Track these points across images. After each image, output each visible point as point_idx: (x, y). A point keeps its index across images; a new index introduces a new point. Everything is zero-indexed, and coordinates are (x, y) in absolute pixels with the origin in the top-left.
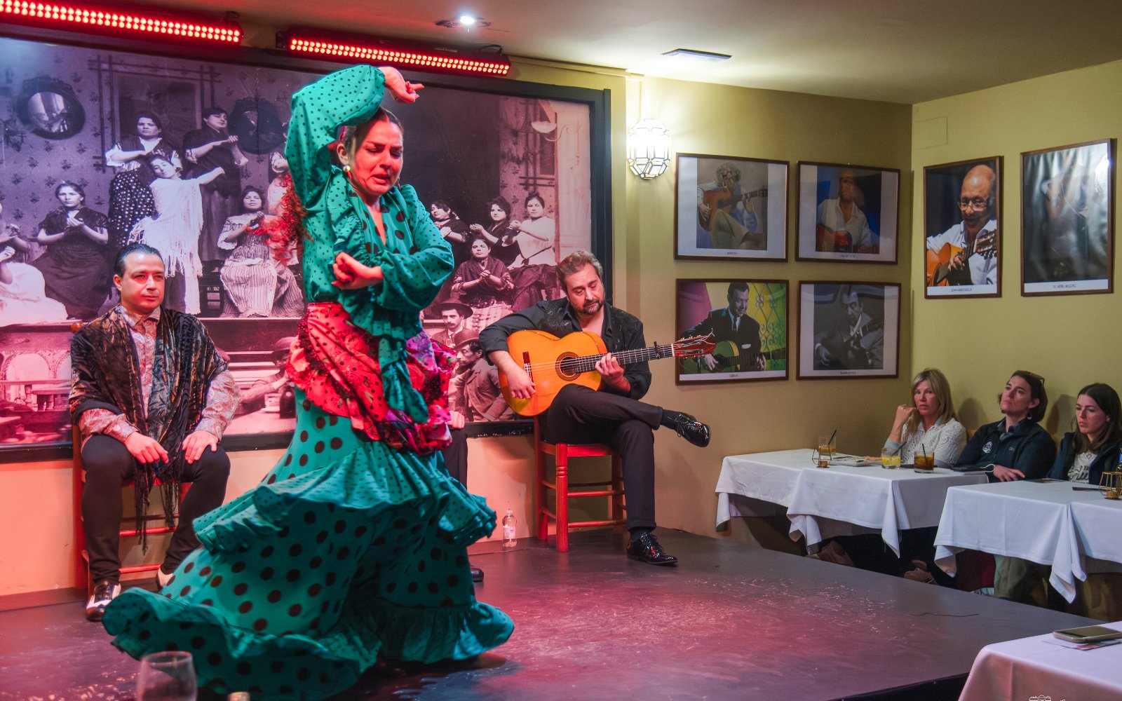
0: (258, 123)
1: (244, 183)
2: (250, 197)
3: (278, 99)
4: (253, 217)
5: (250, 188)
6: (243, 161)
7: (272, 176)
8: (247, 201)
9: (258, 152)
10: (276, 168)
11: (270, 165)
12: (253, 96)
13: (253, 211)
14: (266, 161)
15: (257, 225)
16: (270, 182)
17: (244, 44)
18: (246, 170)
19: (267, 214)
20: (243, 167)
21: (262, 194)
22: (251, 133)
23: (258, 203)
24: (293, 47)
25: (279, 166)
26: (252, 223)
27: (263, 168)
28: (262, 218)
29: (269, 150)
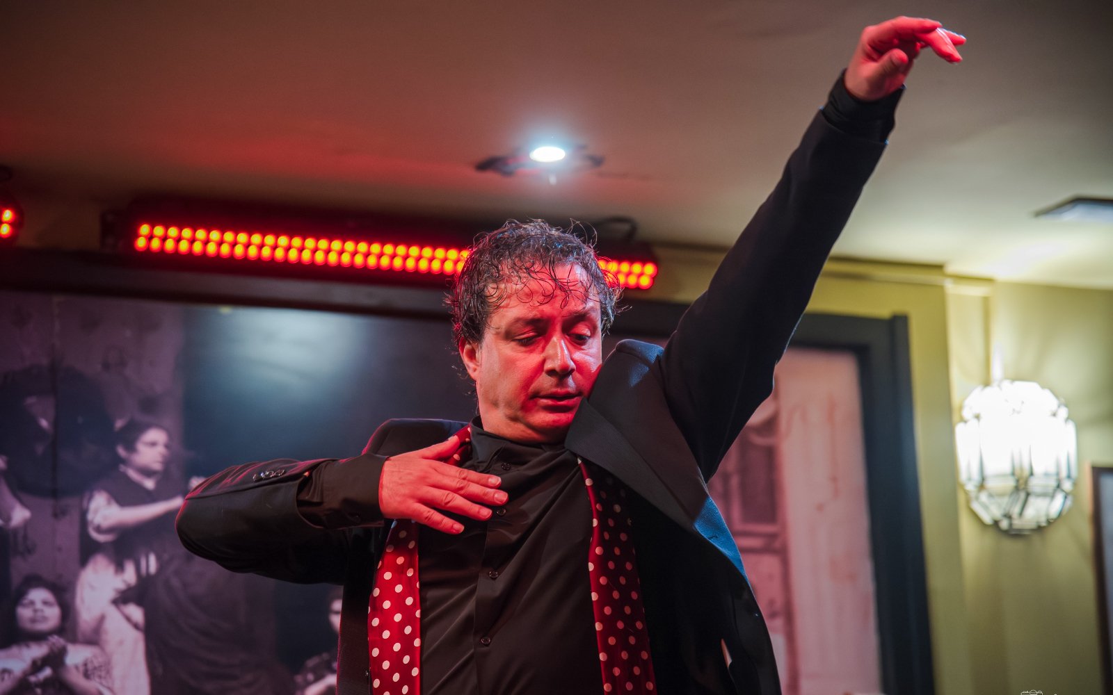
0: (55, 424)
1: (19, 568)
2: (32, 603)
3: (106, 366)
4: (37, 651)
5: (34, 581)
6: (20, 515)
7: (88, 550)
8: (24, 613)
9: (54, 494)
10: (99, 529)
11: (84, 523)
12: (45, 361)
13: (39, 637)
14: (74, 517)
15: (47, 672)
16: (84, 561)
17: (26, 240)
18: (25, 537)
19: (74, 641)
20: (15, 531)
21: (64, 594)
22: (40, 449)
23: (52, 614)
24: (141, 243)
25: (106, 524)
26: (36, 666)
27: (66, 532)
28: (62, 652)
29: (83, 489)
